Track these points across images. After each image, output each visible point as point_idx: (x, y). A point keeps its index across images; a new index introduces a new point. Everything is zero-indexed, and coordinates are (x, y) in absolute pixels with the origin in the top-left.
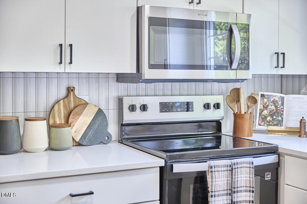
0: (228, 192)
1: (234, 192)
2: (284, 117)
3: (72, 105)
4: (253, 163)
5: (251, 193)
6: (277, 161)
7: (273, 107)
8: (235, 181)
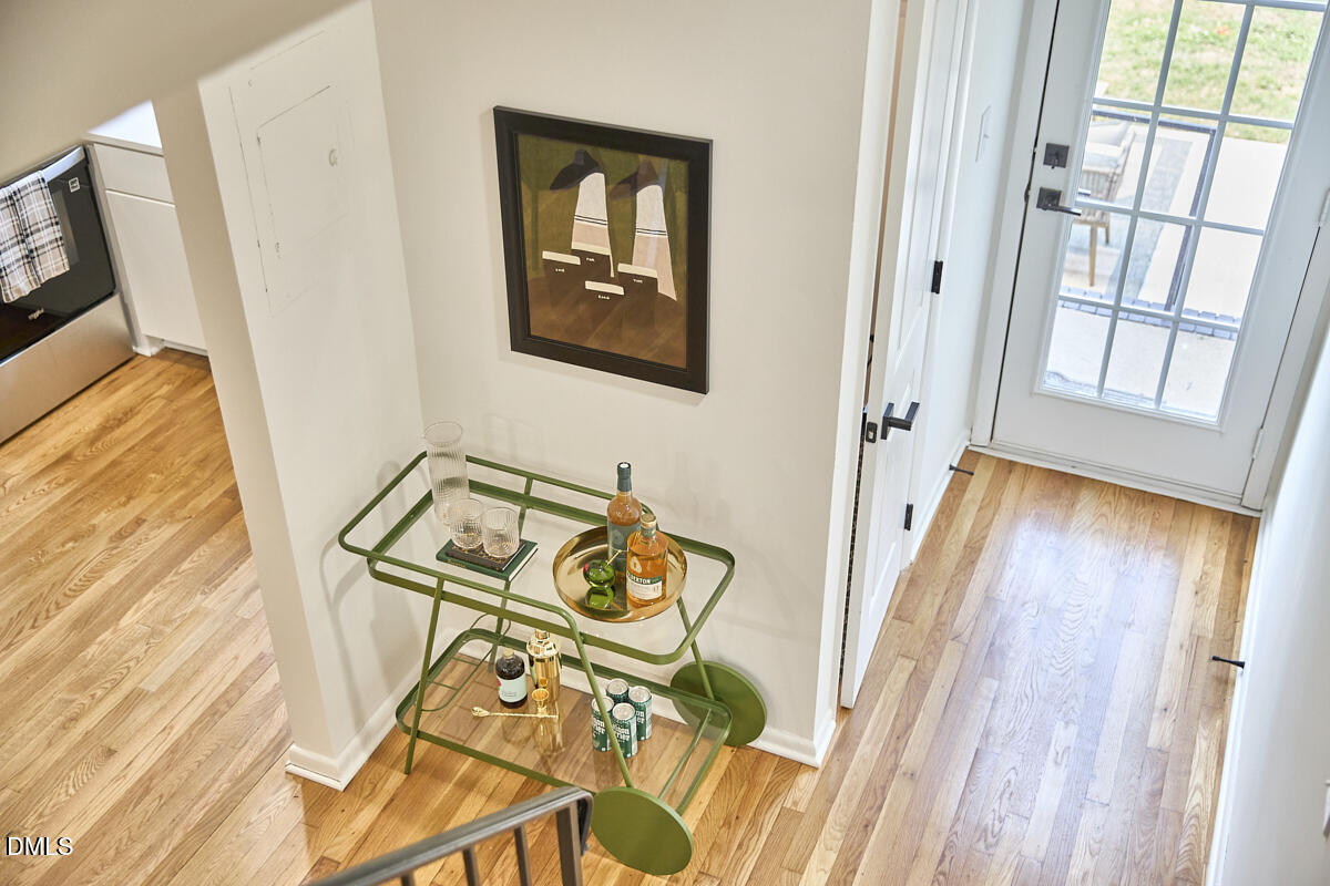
0: (19, 238)
1: (27, 236)
4: (43, 180)
5: (55, 227)
6: (83, 156)
8: (23, 220)
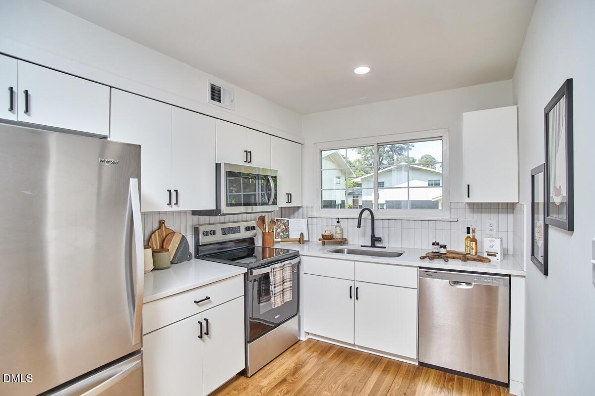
0: (281, 283)
1: (284, 283)
2: (290, 232)
3: (164, 234)
4: (291, 263)
5: (291, 282)
7: (284, 227)
